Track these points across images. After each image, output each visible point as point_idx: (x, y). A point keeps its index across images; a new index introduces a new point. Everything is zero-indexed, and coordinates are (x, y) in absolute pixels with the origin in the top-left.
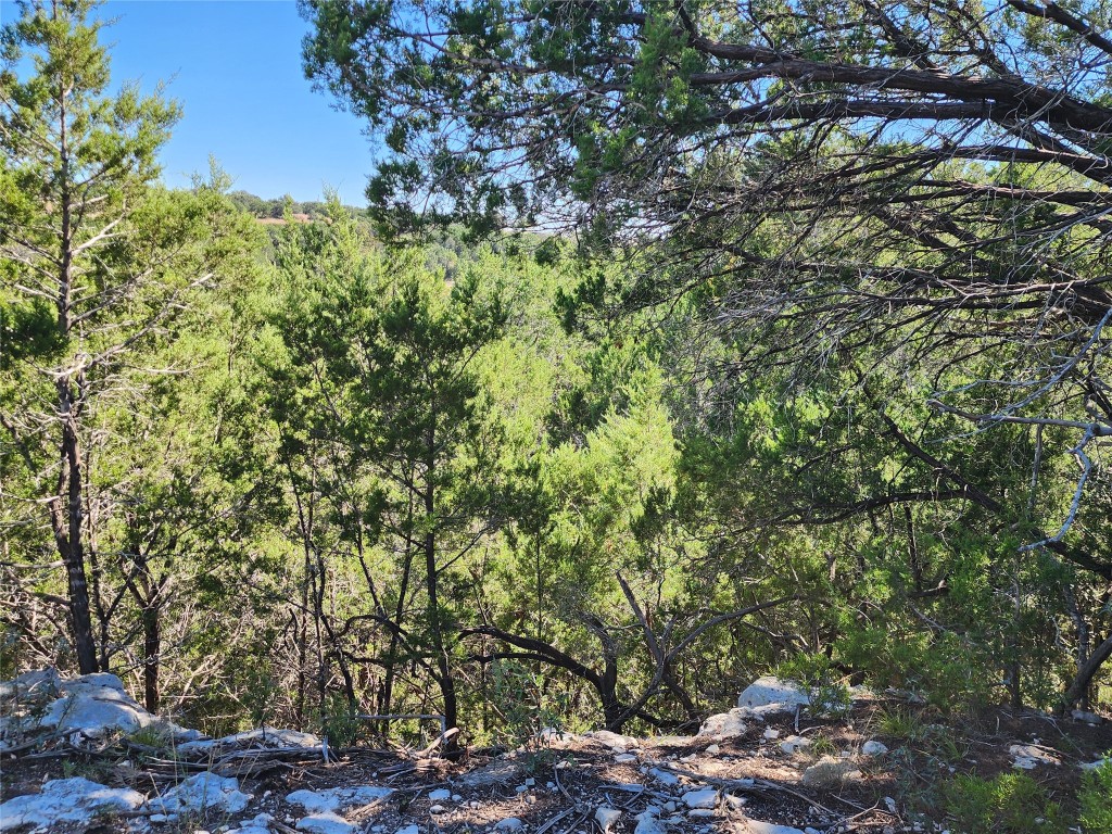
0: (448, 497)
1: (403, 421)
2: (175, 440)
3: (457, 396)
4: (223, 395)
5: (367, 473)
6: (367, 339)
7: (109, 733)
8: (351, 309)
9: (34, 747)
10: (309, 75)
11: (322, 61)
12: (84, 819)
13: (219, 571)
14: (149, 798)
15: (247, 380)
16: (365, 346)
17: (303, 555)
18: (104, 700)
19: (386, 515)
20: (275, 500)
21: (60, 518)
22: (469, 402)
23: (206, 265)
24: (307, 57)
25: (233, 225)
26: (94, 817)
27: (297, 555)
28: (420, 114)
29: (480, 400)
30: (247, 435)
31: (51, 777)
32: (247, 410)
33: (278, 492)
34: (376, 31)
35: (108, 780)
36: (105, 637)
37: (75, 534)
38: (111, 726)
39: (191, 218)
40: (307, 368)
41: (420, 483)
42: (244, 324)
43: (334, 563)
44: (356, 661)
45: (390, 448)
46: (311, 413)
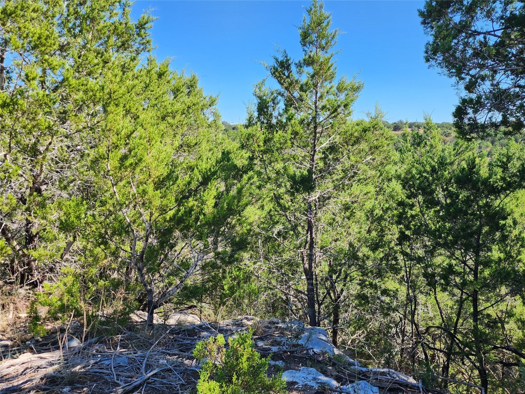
0: (487, 273)
1: (463, 230)
2: (350, 231)
3: (495, 218)
4: (372, 211)
5: (441, 255)
6: (445, 187)
7: (324, 353)
8: (438, 172)
9: (296, 351)
10: (428, 60)
11: (435, 53)
12: (316, 387)
13: (368, 291)
14: (341, 385)
15: (384, 205)
16: (443, 191)
17: (405, 291)
18: (320, 339)
19: (452, 277)
20: (394, 262)
21: (305, 259)
22: (502, 222)
23: (370, 153)
24: (426, 52)
25: (383, 134)
26: (320, 387)
27: (403, 291)
28: (486, 72)
29: (509, 221)
30: (382, 230)
31: (302, 365)
32: (383, 219)
33: (396, 259)
34: (464, 34)
35: (325, 373)
36: (319, 312)
37: (310, 266)
38: (324, 350)
39: (365, 132)
40: (413, 200)
41: (471, 263)
42: (383, 180)
43: (421, 298)
44: (430, 348)
45: (454, 243)
46: (413, 223)
